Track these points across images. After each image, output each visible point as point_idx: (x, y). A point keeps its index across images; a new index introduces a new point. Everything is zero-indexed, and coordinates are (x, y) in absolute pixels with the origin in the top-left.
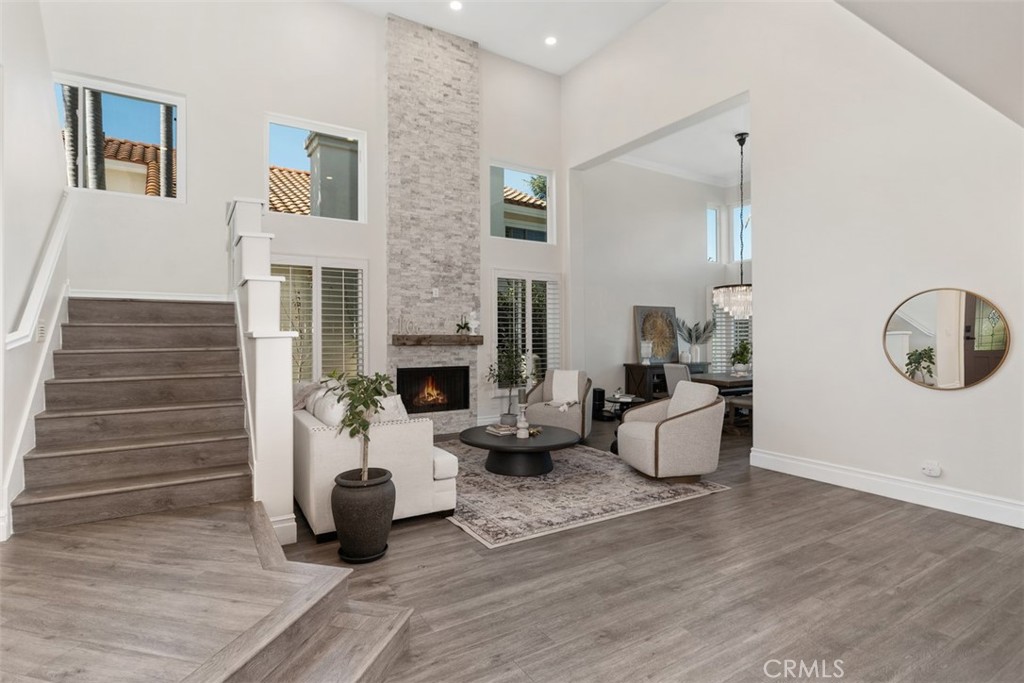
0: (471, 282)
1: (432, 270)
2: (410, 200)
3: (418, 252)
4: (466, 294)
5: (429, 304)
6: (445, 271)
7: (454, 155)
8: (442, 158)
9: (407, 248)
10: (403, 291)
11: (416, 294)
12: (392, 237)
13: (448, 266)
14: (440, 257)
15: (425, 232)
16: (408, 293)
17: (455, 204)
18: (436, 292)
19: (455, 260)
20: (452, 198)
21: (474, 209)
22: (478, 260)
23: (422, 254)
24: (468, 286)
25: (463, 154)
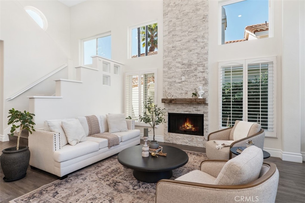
0: (203, 71)
1: (181, 68)
2: (172, 40)
3: (175, 61)
4: (200, 78)
5: (180, 85)
6: (188, 68)
7: (193, 10)
8: (187, 14)
9: (170, 61)
10: (169, 80)
11: (174, 80)
12: (165, 57)
13: (190, 65)
14: (185, 62)
15: (179, 52)
16: (171, 80)
17: (194, 34)
18: (183, 78)
19: (193, 62)
20: (192, 32)
21: (204, 34)
22: (206, 60)
23: (177, 62)
24: (201, 73)
25: (198, 7)
